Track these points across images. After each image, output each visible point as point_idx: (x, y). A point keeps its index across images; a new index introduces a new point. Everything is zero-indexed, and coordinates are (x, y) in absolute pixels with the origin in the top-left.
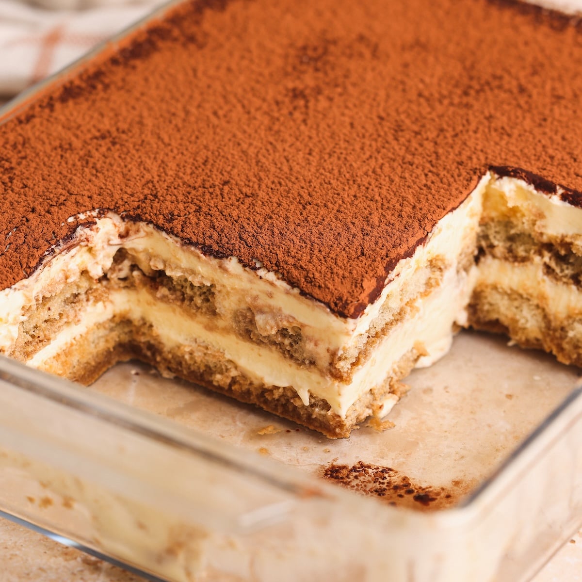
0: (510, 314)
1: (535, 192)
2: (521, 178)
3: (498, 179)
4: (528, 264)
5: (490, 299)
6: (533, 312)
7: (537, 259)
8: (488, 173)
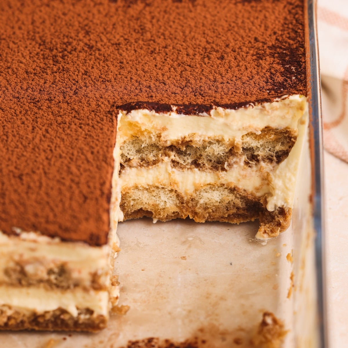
0: (151, 202)
1: (157, 114)
2: (144, 108)
3: (127, 113)
4: (160, 164)
5: (133, 197)
6: (169, 195)
7: (166, 159)
8: (120, 111)
